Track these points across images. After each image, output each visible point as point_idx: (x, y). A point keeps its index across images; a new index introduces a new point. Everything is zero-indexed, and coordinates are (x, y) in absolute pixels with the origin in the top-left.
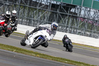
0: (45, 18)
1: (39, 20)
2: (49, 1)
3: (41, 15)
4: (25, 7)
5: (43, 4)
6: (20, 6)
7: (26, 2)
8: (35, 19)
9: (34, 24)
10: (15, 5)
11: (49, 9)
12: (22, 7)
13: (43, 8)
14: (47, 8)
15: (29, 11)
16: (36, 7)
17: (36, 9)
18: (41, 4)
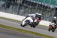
0: (52, 16)
1: (49, 17)
2: (54, 6)
3: (49, 14)
4: (40, 9)
5: (51, 8)
6: (38, 8)
7: (41, 7)
8: (46, 16)
9: (46, 19)
10: (35, 8)
11: (54, 11)
12: (39, 9)
13: (51, 10)
14: (53, 10)
15: (43, 12)
16: (47, 9)
17: (47, 11)
18: (50, 8)
